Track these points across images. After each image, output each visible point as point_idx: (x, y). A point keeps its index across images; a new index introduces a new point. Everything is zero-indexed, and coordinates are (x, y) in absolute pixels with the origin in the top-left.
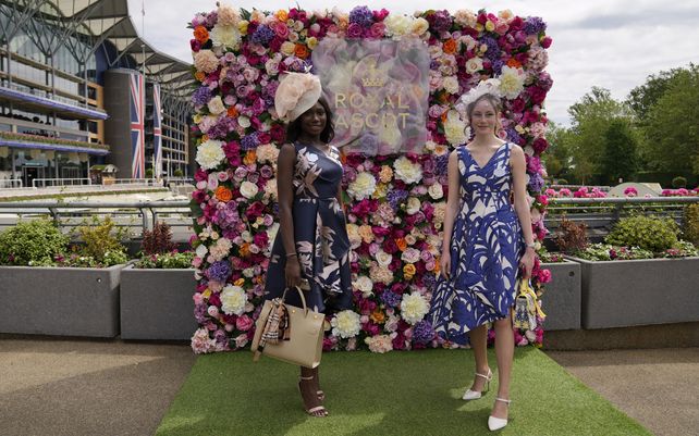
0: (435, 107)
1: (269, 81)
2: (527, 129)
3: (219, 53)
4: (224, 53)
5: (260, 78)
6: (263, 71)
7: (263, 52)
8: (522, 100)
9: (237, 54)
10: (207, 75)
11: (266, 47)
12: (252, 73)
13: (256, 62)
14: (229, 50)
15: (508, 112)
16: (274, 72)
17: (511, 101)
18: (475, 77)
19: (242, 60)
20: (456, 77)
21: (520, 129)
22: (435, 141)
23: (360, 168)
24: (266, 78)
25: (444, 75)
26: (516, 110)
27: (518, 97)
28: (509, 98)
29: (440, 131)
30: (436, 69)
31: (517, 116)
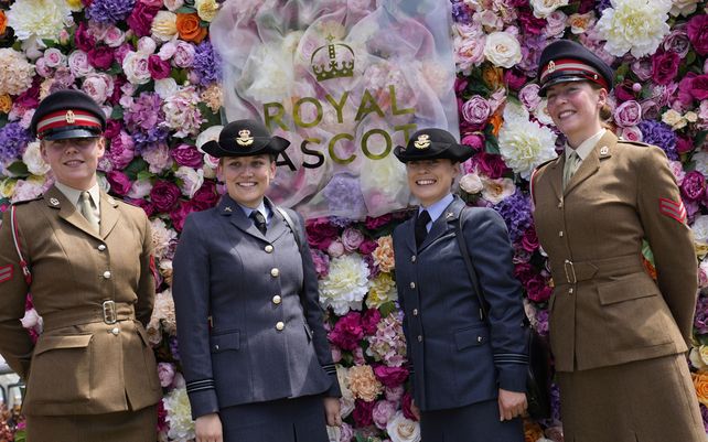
0: (474, 102)
1: (136, 95)
2: (692, 117)
3: (33, 52)
4: (43, 50)
5: (118, 93)
6: (122, 79)
7: (116, 39)
8: (672, 54)
9: (67, 49)
10: (15, 99)
11: (124, 27)
12: (98, 85)
13: (105, 60)
14: (50, 44)
15: (637, 86)
16: (144, 77)
17: (646, 60)
18: (552, 23)
19: (78, 63)
20: (514, 30)
21: (673, 118)
22: (483, 172)
23: (335, 247)
24: (128, 91)
25: (486, 31)
26: (660, 77)
27: (660, 50)
28: (638, 54)
29: (489, 150)
30: (469, 21)
31: (659, 91)
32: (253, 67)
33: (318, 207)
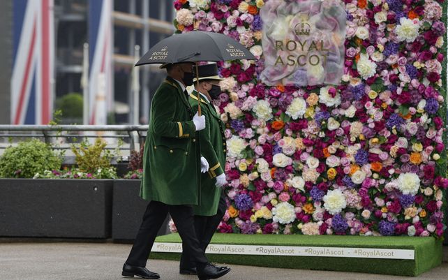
0: (350, 49)
1: (230, 30)
2: (423, 65)
3: (195, 11)
4: (198, 10)
5: (223, 29)
6: (226, 24)
7: (225, 9)
8: (419, 43)
9: (207, 11)
10: (185, 27)
11: (228, 6)
12: (217, 25)
13: (220, 16)
14: (202, 9)
15: (406, 52)
16: (234, 25)
17: (410, 43)
18: (381, 26)
19: (210, 16)
20: (368, 26)
21: (417, 65)
22: (350, 74)
23: (295, 94)
24: (227, 29)
25: (358, 25)
26: (414, 50)
27: (416, 40)
28: (408, 41)
29: (353, 67)
30: (352, 21)
31: (414, 55)
32: (274, 27)
33: (290, 80)
